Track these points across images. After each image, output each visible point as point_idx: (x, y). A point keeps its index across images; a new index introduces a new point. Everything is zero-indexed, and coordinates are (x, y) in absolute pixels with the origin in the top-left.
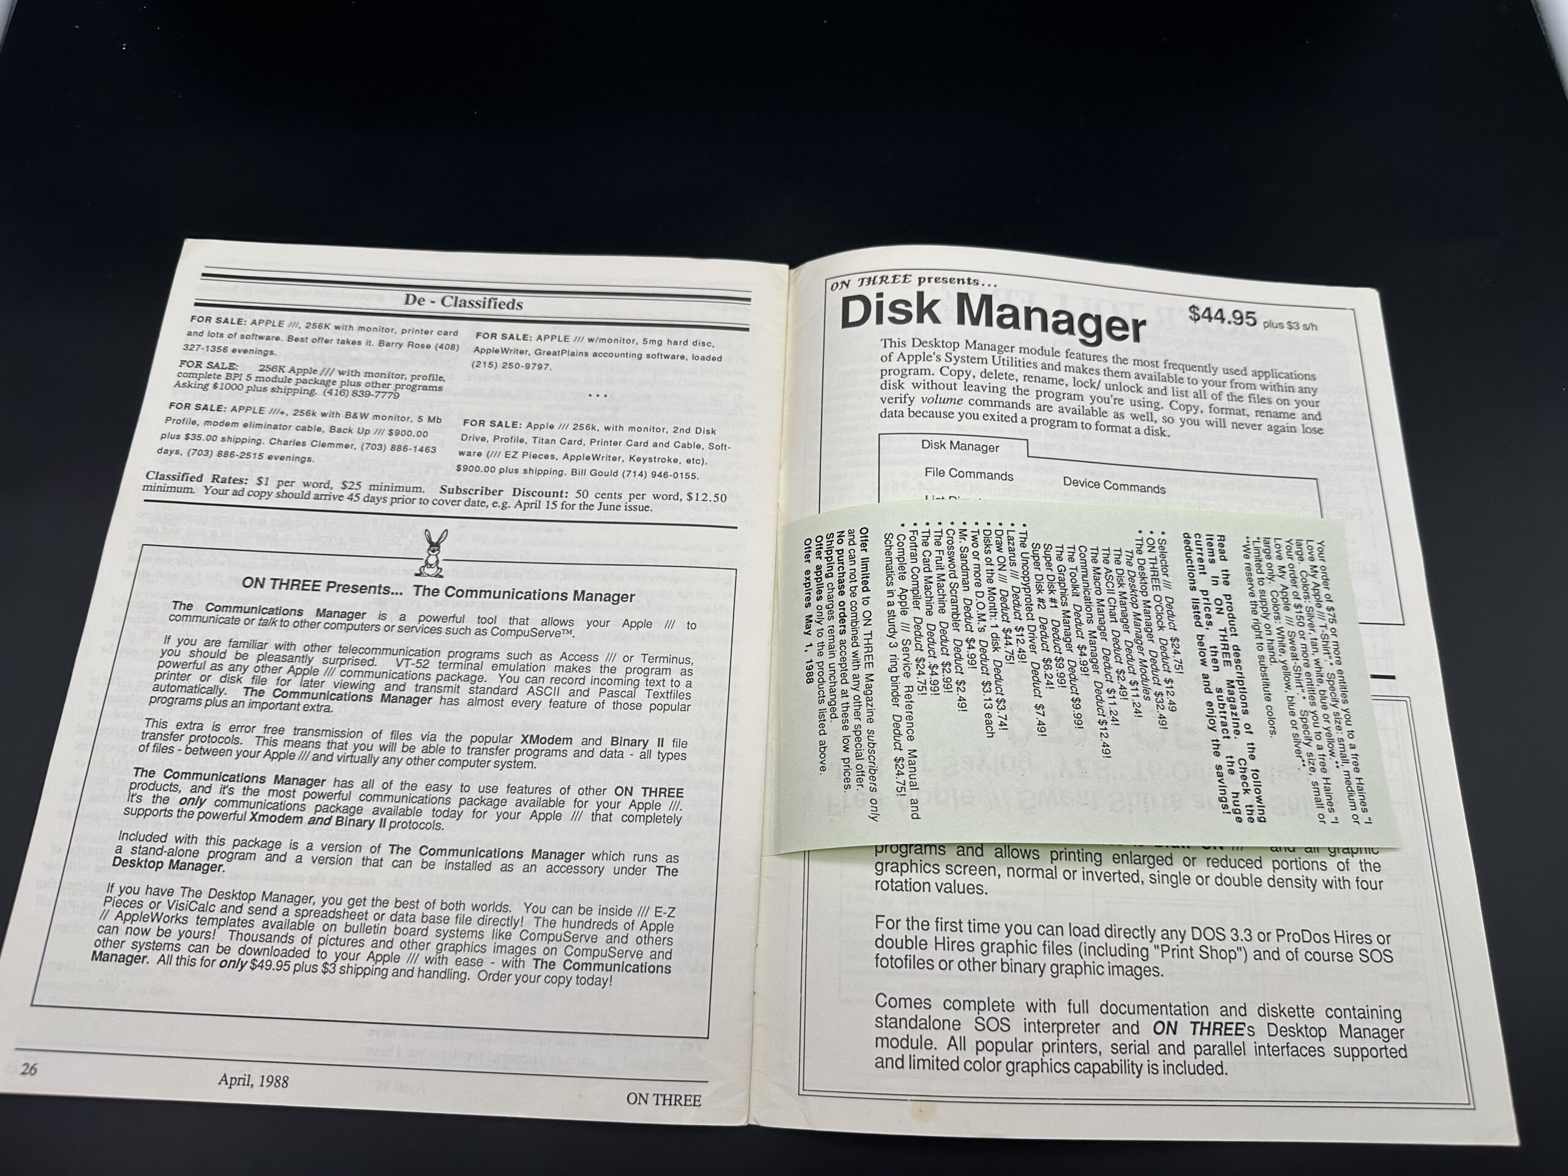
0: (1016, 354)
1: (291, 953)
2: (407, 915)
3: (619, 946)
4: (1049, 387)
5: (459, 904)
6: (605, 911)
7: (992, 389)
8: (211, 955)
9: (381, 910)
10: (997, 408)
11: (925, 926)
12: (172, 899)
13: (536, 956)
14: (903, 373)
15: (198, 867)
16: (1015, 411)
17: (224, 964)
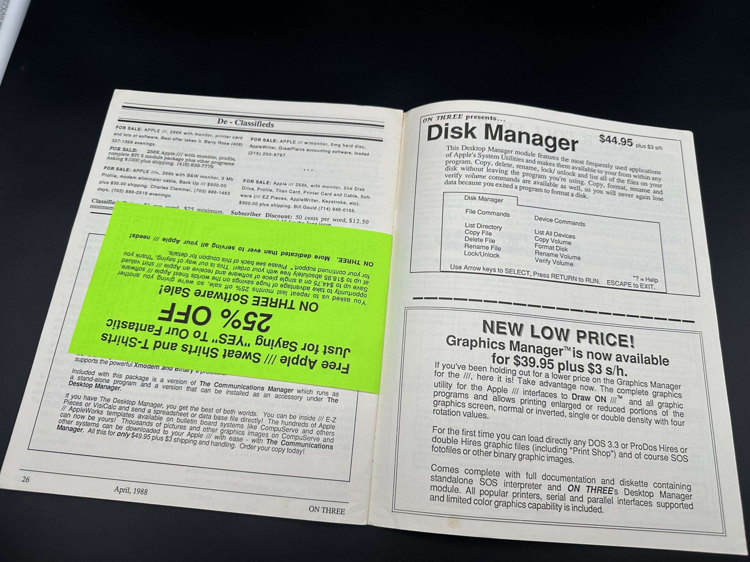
0: (514, 155)
1: (151, 431)
2: (207, 415)
3: (308, 435)
4: (529, 171)
5: (233, 411)
6: (302, 417)
7: (501, 171)
8: (113, 430)
9: (195, 412)
10: (503, 181)
11: (457, 432)
12: (96, 402)
13: (268, 438)
14: (457, 163)
15: (109, 388)
16: (512, 182)
17: (119, 434)
